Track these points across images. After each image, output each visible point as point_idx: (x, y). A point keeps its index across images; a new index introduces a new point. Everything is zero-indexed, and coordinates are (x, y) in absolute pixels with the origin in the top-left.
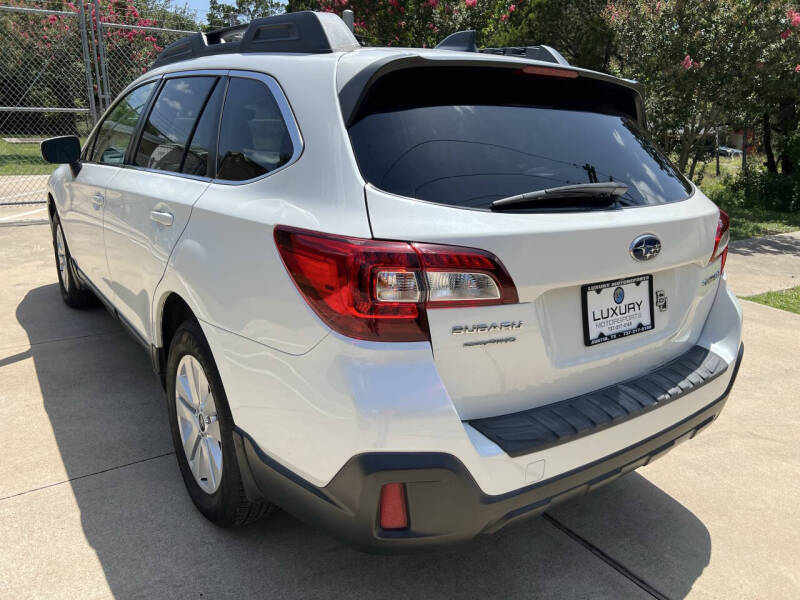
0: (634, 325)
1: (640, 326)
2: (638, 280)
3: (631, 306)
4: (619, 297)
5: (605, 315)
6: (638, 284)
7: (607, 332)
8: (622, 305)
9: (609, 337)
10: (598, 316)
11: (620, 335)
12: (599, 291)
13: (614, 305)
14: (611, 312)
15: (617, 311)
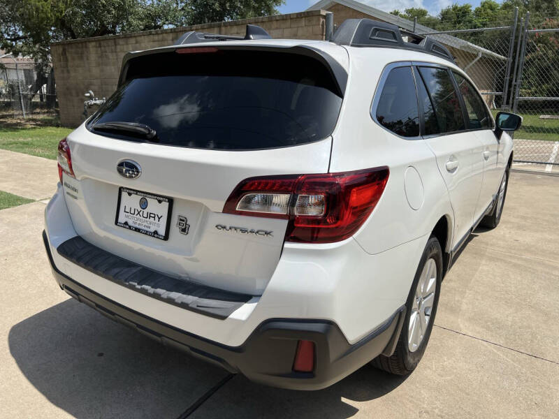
0: (152, 230)
1: (156, 232)
2: (161, 199)
3: (152, 215)
4: (144, 204)
5: (132, 212)
6: (160, 202)
7: (131, 223)
8: (146, 211)
9: (130, 227)
10: (128, 210)
11: (137, 230)
12: (130, 194)
13: (140, 209)
14: (136, 213)
15: (141, 213)
